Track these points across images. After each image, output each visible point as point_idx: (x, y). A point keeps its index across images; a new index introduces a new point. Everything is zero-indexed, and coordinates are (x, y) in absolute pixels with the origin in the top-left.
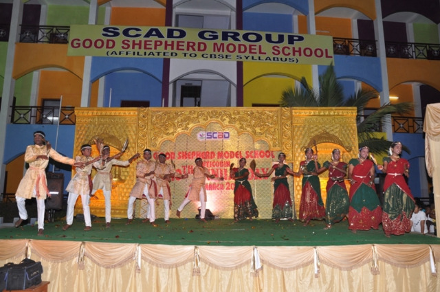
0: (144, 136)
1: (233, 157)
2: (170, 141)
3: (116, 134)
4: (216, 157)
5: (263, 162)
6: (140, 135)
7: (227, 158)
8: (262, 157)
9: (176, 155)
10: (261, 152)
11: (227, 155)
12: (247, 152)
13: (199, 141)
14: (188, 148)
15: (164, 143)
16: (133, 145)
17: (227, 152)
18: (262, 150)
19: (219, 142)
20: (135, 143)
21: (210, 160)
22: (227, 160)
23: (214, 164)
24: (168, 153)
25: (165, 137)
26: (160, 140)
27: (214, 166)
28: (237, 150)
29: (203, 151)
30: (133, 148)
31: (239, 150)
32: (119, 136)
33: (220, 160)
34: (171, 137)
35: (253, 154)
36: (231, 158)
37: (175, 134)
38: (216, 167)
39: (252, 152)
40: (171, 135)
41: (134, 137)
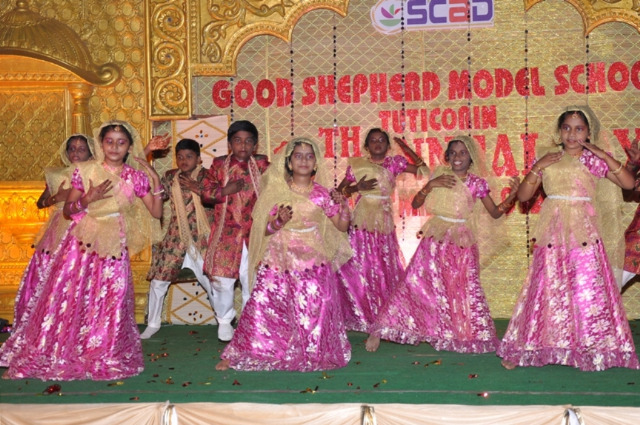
0: (172, 20)
1: (507, 93)
2: (274, 36)
3: (67, 14)
4: (444, 92)
5: (622, 107)
6: (160, 16)
7: (484, 94)
8: (616, 86)
9: (299, 90)
10: (617, 66)
11: (483, 83)
12: (560, 71)
13: (378, 36)
14: (340, 60)
15: (250, 47)
16: (136, 55)
17: (483, 74)
18: (620, 59)
19: (455, 36)
20: (142, 49)
21: (422, 105)
22: (487, 102)
23: (439, 118)
24: (265, 84)
25: (254, 21)
26: (234, 33)
27: (436, 127)
28: (522, 65)
29: (395, 71)
30: (135, 67)
31: (531, 65)
32: (79, 21)
33: (458, 103)
34: (276, 21)
35: (582, 79)
36: (499, 94)
37: (289, 12)
38: (443, 129)
39: (578, 70)
40: (276, 17)
41: (136, 25)
